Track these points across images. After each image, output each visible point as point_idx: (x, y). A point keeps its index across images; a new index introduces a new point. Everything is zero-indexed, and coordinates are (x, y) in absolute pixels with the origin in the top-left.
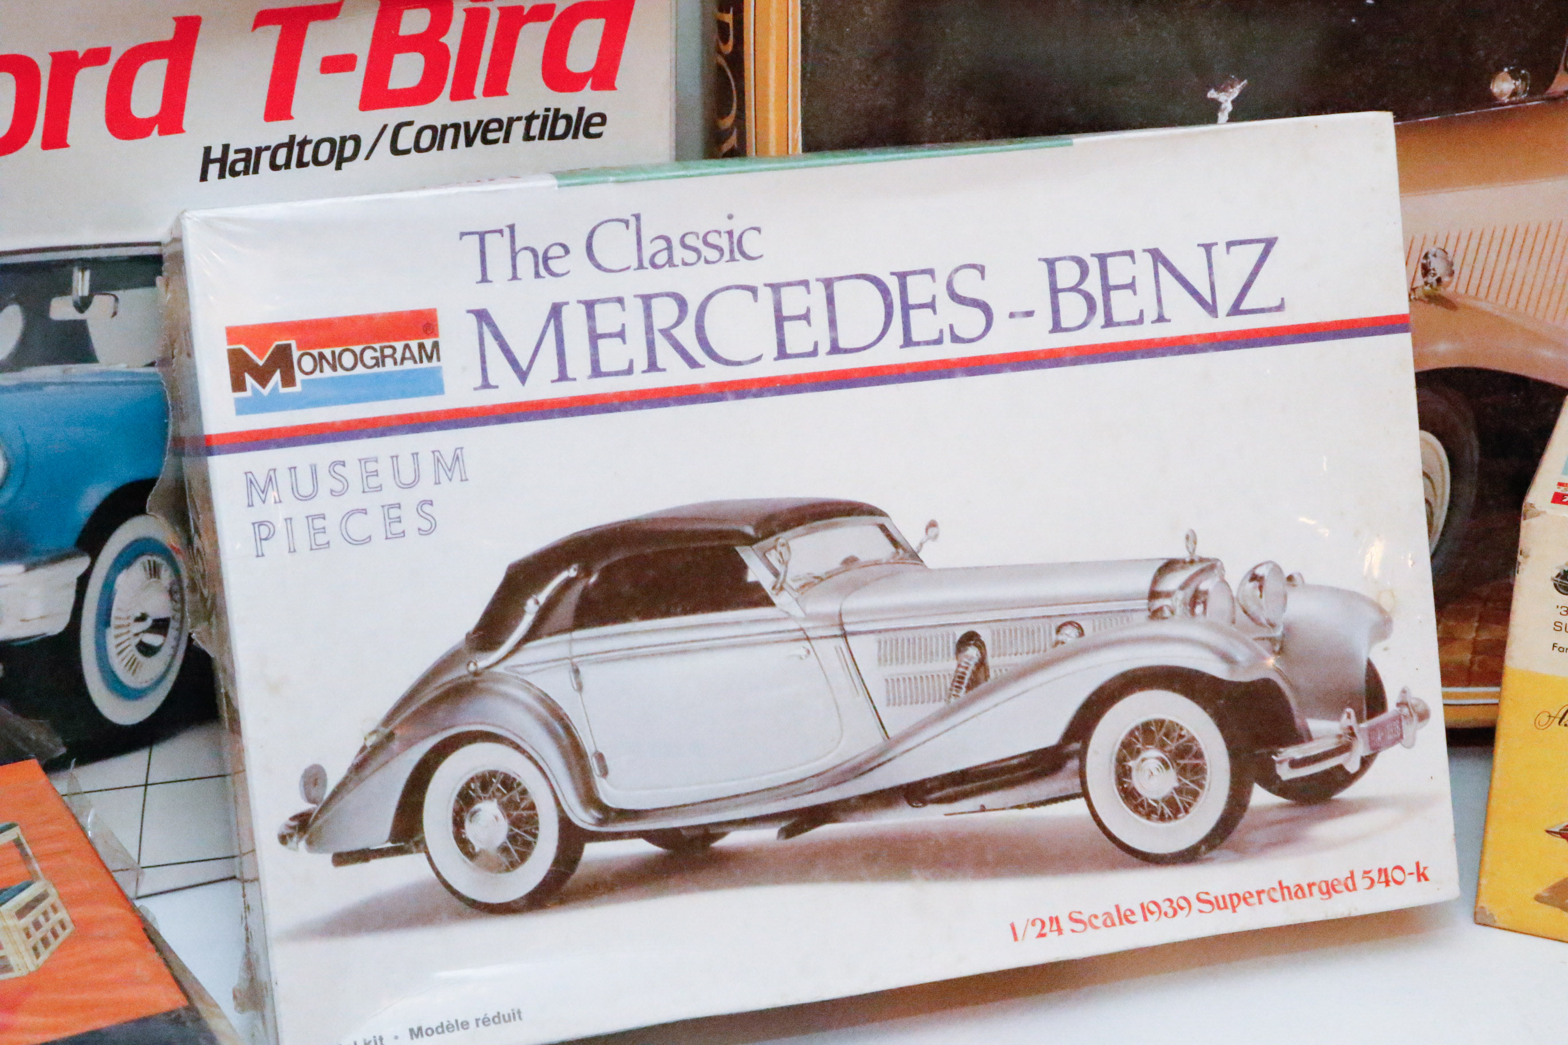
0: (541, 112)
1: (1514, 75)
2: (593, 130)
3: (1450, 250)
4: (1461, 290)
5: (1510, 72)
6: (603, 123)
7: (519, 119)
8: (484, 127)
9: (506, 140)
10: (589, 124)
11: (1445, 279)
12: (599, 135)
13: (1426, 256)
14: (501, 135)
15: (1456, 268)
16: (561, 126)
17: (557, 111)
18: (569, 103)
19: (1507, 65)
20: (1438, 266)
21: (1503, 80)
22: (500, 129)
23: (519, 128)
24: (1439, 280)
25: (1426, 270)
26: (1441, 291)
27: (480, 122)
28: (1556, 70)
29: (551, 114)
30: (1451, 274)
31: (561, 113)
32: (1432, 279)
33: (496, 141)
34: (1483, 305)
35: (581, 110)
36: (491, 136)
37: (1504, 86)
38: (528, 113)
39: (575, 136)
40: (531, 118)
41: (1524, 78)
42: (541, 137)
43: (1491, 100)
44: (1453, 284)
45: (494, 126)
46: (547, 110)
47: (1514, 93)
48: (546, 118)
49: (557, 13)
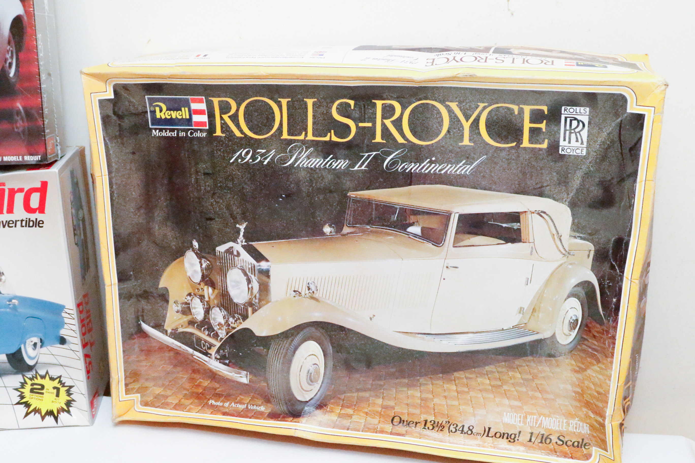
0: (25, 219)
1: (330, 226)
2: (41, 225)
3: (316, 282)
4: (321, 295)
5: (329, 225)
6: (43, 223)
7: (19, 221)
8: (8, 223)
9: (15, 226)
10: (39, 223)
11: (315, 292)
12: (42, 227)
13: (308, 284)
14: (14, 225)
15: (318, 288)
16: (31, 224)
17: (29, 219)
18: (33, 217)
19: (328, 223)
20: (312, 287)
21: (327, 228)
22: (13, 223)
23: (19, 223)
24: (313, 292)
25: (309, 289)
26: (314, 296)
27: (6, 221)
28: (344, 225)
29: (28, 220)
30: (317, 290)
31: (31, 220)
32: (311, 291)
33: (12, 227)
34: (328, 302)
35: (36, 219)
36: (10, 225)
37: (327, 229)
38: (21, 219)
39: (36, 227)
40: (22, 221)
41: (333, 227)
42: (26, 226)
43: (323, 234)
44: (318, 294)
45: (11, 222)
46: (27, 218)
47: (331, 232)
48: (26, 221)
49: (25, 190)
